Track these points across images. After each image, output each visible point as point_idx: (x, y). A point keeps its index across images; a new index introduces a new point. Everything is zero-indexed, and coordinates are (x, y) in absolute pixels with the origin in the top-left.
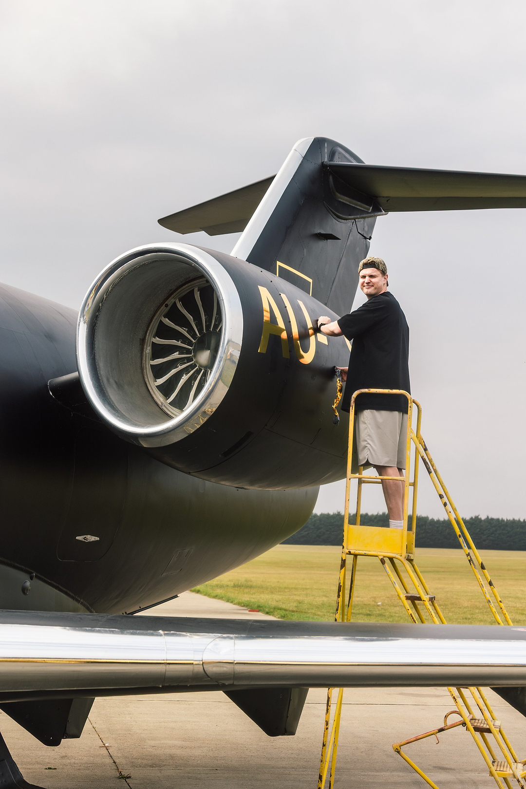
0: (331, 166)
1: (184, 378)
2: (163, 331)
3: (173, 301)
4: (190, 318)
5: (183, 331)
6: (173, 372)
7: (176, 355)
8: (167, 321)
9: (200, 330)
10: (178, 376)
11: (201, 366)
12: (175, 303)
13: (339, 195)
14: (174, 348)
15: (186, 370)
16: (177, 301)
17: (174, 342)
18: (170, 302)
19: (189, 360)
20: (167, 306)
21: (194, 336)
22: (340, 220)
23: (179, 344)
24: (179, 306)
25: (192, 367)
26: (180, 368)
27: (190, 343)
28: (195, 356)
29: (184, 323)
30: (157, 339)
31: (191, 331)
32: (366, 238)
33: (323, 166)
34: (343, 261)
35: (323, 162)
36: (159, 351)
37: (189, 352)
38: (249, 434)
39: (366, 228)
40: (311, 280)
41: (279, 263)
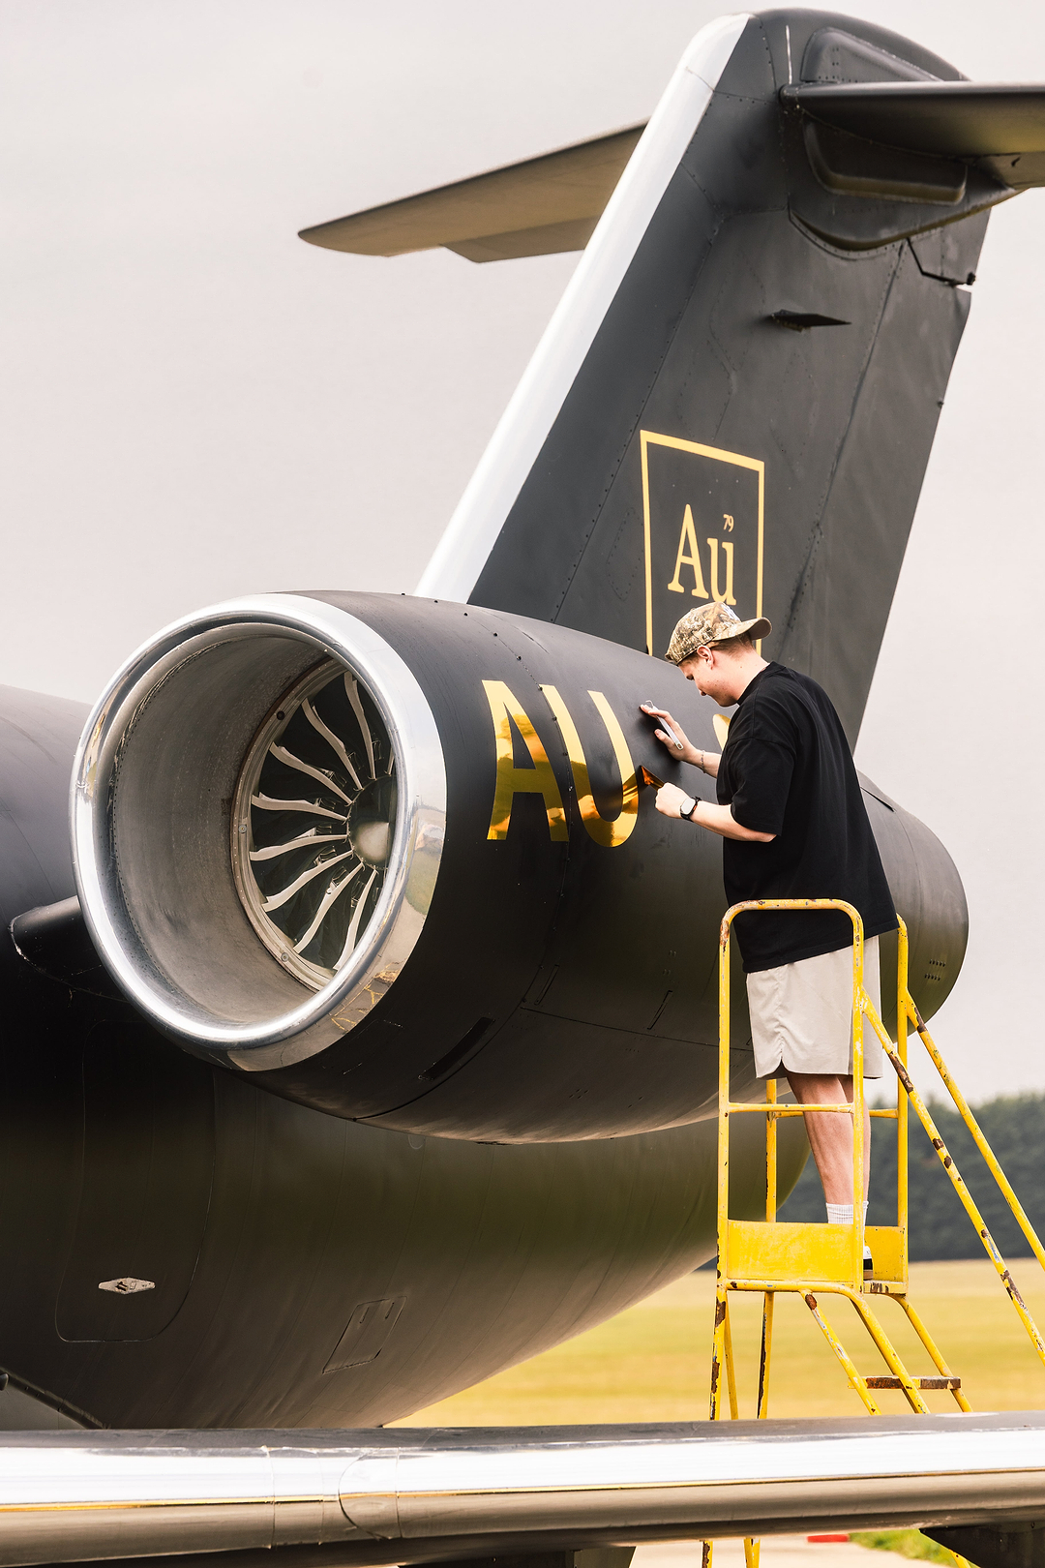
0: (805, 100)
1: (333, 892)
2: (277, 780)
3: (295, 703)
4: (338, 745)
5: (324, 777)
6: (305, 877)
7: (309, 837)
8: (283, 754)
9: (364, 774)
10: (317, 887)
11: (368, 861)
12: (300, 711)
14: (302, 821)
15: (335, 873)
16: (306, 705)
17: (302, 805)
18: (289, 706)
19: (342, 846)
20: (281, 716)
21: (350, 788)
22: (853, 255)
23: (315, 808)
24: (311, 715)
25: (350, 863)
26: (322, 866)
27: (341, 807)
28: (354, 837)
29: (322, 755)
30: (264, 797)
31: (341, 776)
32: (953, 283)
33: (781, 101)
34: (872, 375)
35: (779, 93)
36: (268, 828)
37: (338, 828)
38: (483, 1025)
39: (953, 254)
40: (757, 465)
41: (647, 437)
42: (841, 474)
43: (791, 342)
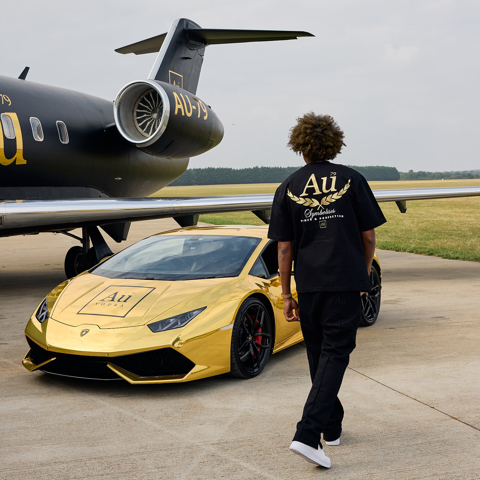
0: (187, 30)
1: (149, 123)
2: (140, 107)
3: (143, 97)
4: (149, 102)
5: (147, 107)
6: (145, 121)
7: (145, 115)
8: (141, 104)
9: (153, 107)
10: (146, 122)
11: (154, 119)
12: (143, 98)
13: (191, 41)
14: (144, 113)
15: (149, 120)
16: (144, 97)
17: (144, 111)
18: (142, 97)
19: (150, 117)
20: (141, 98)
21: (151, 108)
22: (192, 51)
23: (146, 111)
24: (145, 98)
25: (151, 119)
26: (147, 119)
27: (150, 111)
28: (152, 115)
29: (147, 104)
30: (138, 110)
31: (150, 107)
32: (202, 56)
33: (184, 30)
34: (194, 66)
35: (184, 29)
36: (139, 114)
37: (149, 114)
38: (173, 141)
39: (202, 52)
40: (182, 76)
41: (170, 71)
42: (190, 78)
43: (185, 61)
